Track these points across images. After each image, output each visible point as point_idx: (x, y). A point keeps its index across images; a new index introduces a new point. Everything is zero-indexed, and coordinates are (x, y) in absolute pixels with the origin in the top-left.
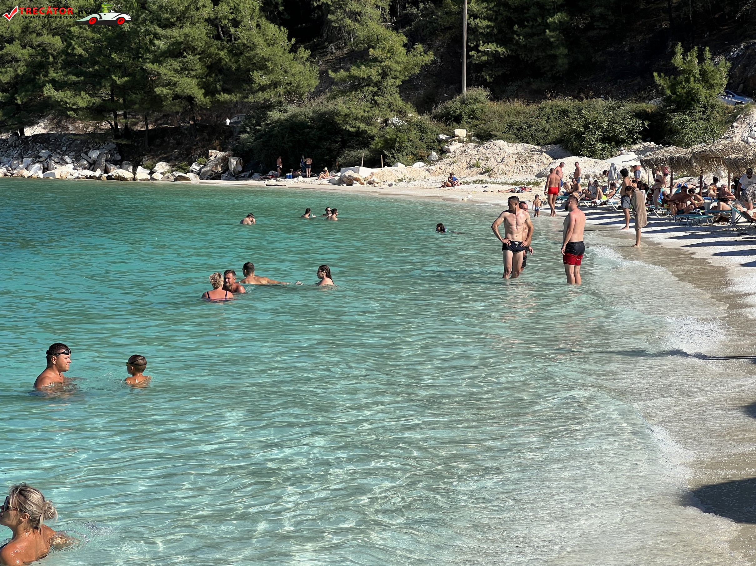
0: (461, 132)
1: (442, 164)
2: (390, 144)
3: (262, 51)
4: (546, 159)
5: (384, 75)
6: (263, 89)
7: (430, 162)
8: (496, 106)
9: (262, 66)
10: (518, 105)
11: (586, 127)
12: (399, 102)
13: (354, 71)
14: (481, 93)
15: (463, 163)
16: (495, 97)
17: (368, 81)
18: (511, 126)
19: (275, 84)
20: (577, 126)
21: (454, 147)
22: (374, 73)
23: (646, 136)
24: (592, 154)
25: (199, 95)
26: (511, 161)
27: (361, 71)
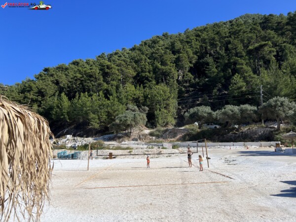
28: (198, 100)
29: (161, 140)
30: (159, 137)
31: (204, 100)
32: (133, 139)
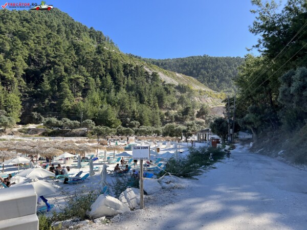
28: (34, 105)
29: (28, 135)
30: (25, 133)
31: (39, 106)
32: (9, 134)
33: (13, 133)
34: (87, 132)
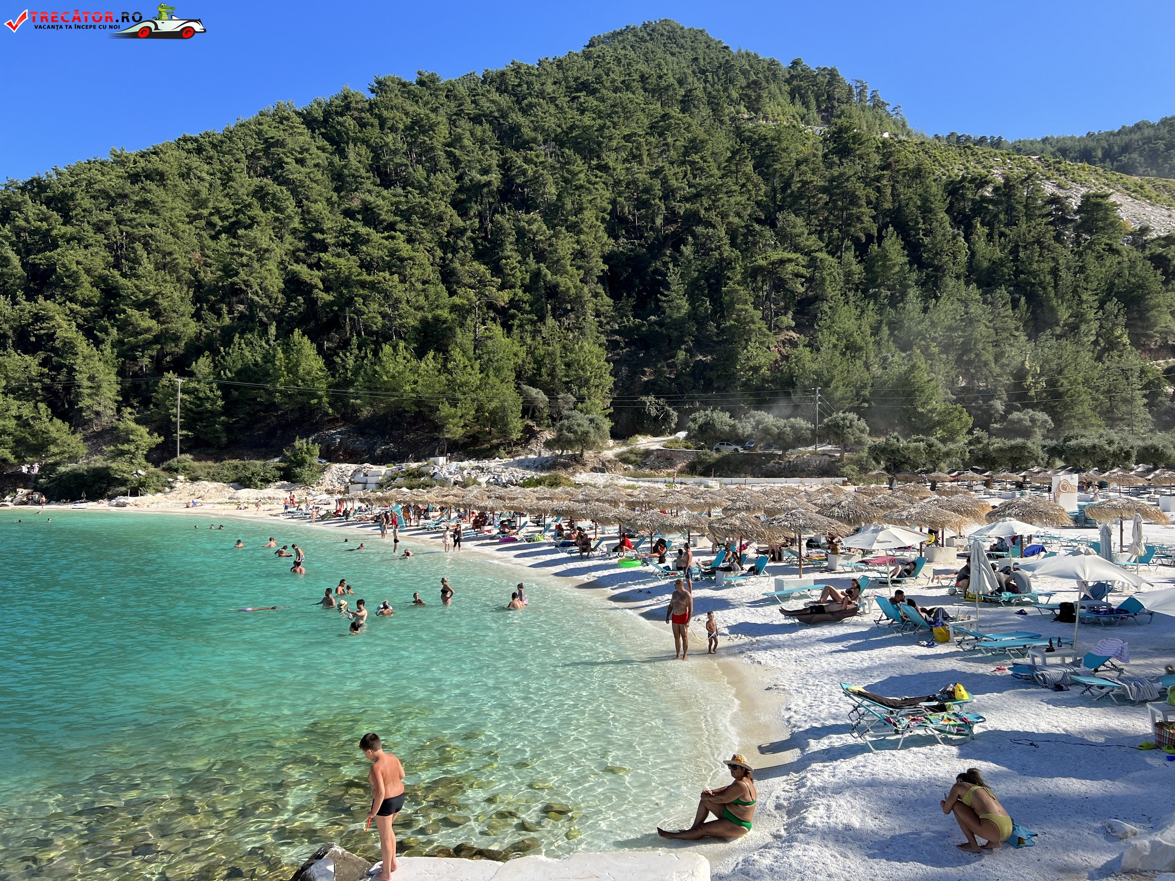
0: (181, 477)
1: (173, 494)
2: (142, 484)
3: (55, 435)
4: (232, 490)
5: (137, 449)
6: (54, 455)
7: (165, 493)
8: (196, 464)
9: (54, 442)
10: (210, 463)
11: (253, 474)
12: (144, 463)
13: (120, 447)
14: (188, 457)
15: (186, 493)
16: (197, 459)
17: (128, 452)
18: (208, 473)
19: (62, 453)
20: (248, 474)
21: (178, 485)
22: (132, 448)
23: (282, 478)
24: (256, 487)
25: (12, 459)
26: (213, 491)
27: (126, 447)
29: (647, 471)
30: (639, 465)
31: (658, 373)
32: (594, 470)
33: (604, 464)
34: (841, 459)
